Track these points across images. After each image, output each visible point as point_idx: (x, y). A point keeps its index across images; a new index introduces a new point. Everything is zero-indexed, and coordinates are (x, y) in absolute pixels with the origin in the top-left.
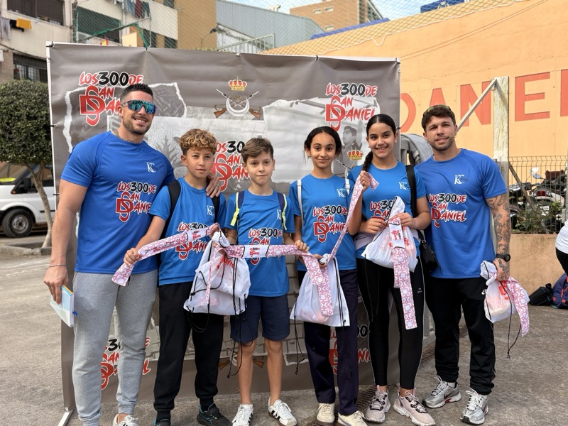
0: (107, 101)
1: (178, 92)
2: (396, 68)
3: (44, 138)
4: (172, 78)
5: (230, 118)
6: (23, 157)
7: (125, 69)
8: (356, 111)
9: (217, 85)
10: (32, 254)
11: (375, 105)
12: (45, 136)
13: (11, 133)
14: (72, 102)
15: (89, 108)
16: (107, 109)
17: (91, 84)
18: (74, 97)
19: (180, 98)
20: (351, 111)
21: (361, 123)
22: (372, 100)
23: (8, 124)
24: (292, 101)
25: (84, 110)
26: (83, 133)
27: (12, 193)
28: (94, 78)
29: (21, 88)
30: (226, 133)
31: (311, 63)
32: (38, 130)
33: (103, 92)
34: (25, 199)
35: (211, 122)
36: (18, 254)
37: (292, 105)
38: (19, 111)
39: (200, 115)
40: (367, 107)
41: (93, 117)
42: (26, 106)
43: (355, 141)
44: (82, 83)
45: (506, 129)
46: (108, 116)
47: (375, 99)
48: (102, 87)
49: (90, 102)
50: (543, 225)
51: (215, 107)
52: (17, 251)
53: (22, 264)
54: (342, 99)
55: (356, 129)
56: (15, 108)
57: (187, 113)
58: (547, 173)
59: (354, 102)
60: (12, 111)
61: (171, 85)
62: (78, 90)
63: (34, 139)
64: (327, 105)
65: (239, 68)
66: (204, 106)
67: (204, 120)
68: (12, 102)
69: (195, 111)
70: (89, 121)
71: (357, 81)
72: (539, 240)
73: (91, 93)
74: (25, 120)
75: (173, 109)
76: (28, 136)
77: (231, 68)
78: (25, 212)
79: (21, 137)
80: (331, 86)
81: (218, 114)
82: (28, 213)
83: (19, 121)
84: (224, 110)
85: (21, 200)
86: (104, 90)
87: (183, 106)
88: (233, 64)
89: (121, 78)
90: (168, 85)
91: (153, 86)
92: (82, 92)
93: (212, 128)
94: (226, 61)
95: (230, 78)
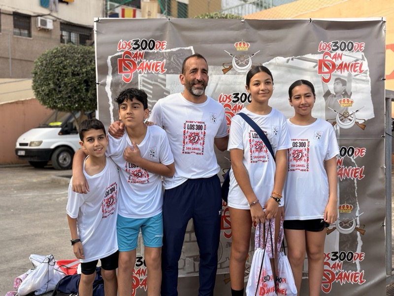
0: (139, 63)
2: (381, 26)
5: (235, 74)
6: (69, 106)
7: (152, 36)
8: (346, 64)
9: (225, 48)
11: (363, 59)
12: (85, 89)
13: (60, 87)
14: (112, 64)
15: (125, 69)
16: (138, 69)
17: (127, 49)
18: (114, 60)
20: (341, 65)
22: (359, 55)
23: (58, 80)
24: (288, 58)
25: (121, 71)
26: (120, 88)
27: (59, 134)
28: (129, 45)
30: (232, 86)
31: (305, 25)
33: (136, 56)
34: (68, 139)
35: (220, 78)
37: (288, 61)
38: (66, 69)
40: (356, 61)
42: (71, 66)
44: (120, 49)
46: (139, 75)
47: (363, 54)
48: (135, 52)
49: (125, 64)
51: (223, 65)
54: (332, 55)
55: (346, 80)
56: (64, 67)
59: (343, 57)
60: (61, 69)
61: (188, 48)
62: (117, 54)
63: (77, 91)
64: (319, 60)
65: (244, 32)
66: (215, 65)
67: (214, 76)
68: (61, 63)
70: (124, 79)
71: (345, 39)
74: (71, 76)
76: (72, 89)
77: (236, 32)
79: (67, 90)
80: (323, 44)
81: (225, 71)
82: (70, 150)
83: (66, 77)
84: (231, 67)
85: (65, 140)
86: (136, 54)
88: (239, 29)
89: (150, 44)
90: (186, 48)
91: (174, 50)
92: (120, 56)
93: (220, 83)
94: (232, 27)
95: (236, 40)
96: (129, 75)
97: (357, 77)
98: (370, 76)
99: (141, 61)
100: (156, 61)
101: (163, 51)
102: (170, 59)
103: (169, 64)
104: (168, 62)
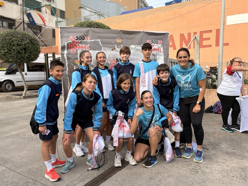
0: (78, 45)
1: (100, 43)
2: (168, 35)
3: (24, 53)
4: (98, 38)
5: (116, 51)
6: (16, 61)
7: (83, 35)
9: (112, 41)
10: (20, 98)
11: (161, 47)
12: (24, 52)
13: (10, 51)
14: (67, 46)
15: (72, 48)
16: (78, 48)
17: (73, 40)
18: (68, 44)
19: (101, 44)
20: (154, 49)
21: (157, 53)
22: (160, 45)
23: (9, 47)
25: (70, 48)
26: (70, 56)
27: (5, 74)
28: (74, 38)
29: (14, 33)
30: (115, 56)
31: (142, 33)
32: (21, 50)
33: (77, 43)
34: (11, 77)
35: (111, 52)
36: (14, 98)
37: (136, 47)
38: (13, 42)
39: (107, 50)
40: (159, 47)
41: (73, 51)
42: (16, 41)
43: (155, 59)
44: (70, 40)
45: (199, 53)
46: (78, 51)
48: (77, 41)
49: (72, 46)
50: (210, 86)
51: (112, 47)
52: (14, 97)
53: (18, 102)
55: (155, 54)
56: (12, 41)
57: (103, 49)
58: (210, 67)
59: (155, 46)
60: (11, 42)
61: (98, 40)
62: (69, 42)
63: (20, 53)
65: (119, 35)
66: (109, 47)
67: (108, 52)
68: (11, 39)
69: (106, 49)
70: (72, 52)
71: (156, 39)
72: (209, 91)
73: (73, 43)
74: (16, 46)
75: (99, 48)
76: (17, 52)
77: (116, 35)
78: (10, 82)
79: (15, 52)
81: (113, 50)
82: (12, 82)
83: (14, 46)
84: (115, 49)
85: (9, 77)
86: (77, 42)
87: (102, 47)
88: (117, 34)
89: (82, 38)
90: (97, 40)
91: (92, 41)
92: (70, 43)
93: (111, 54)
94: (115, 33)
95: (117, 38)
96: (74, 51)
97: (159, 54)
98: (163, 53)
99: (79, 45)
100: (85, 45)
101: (88, 41)
102: (91, 44)
103: (91, 46)
104: (90, 45)
